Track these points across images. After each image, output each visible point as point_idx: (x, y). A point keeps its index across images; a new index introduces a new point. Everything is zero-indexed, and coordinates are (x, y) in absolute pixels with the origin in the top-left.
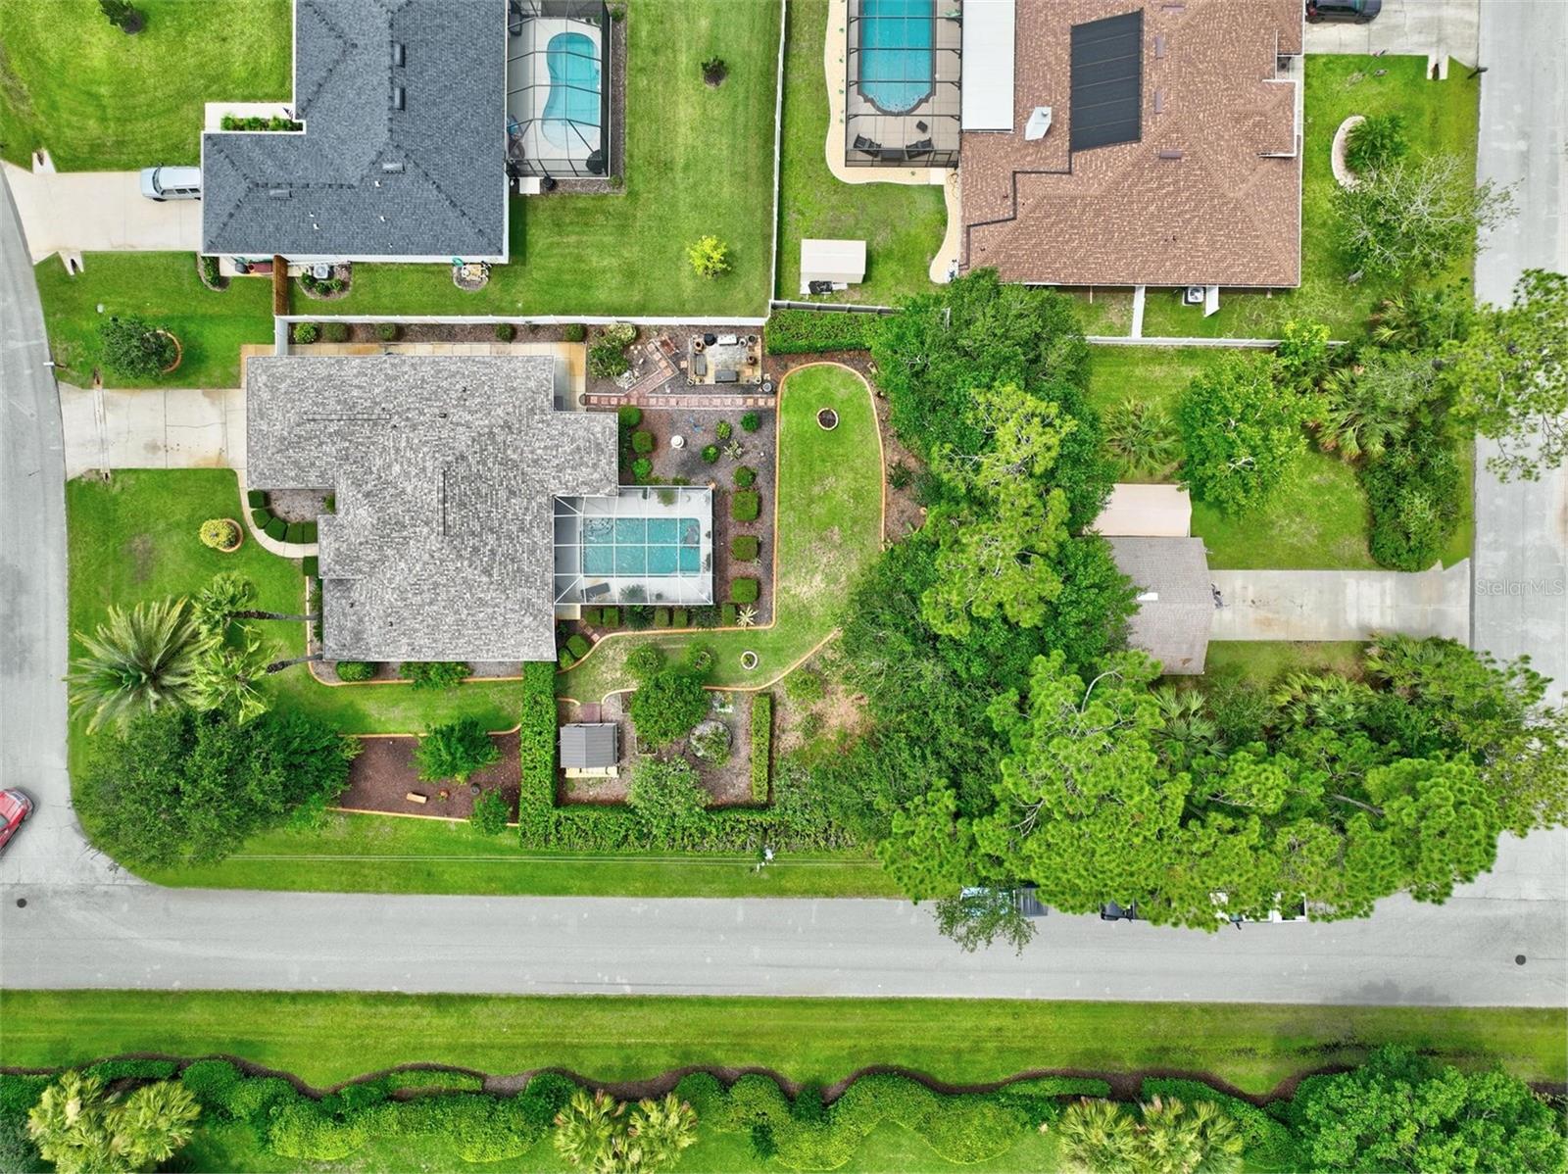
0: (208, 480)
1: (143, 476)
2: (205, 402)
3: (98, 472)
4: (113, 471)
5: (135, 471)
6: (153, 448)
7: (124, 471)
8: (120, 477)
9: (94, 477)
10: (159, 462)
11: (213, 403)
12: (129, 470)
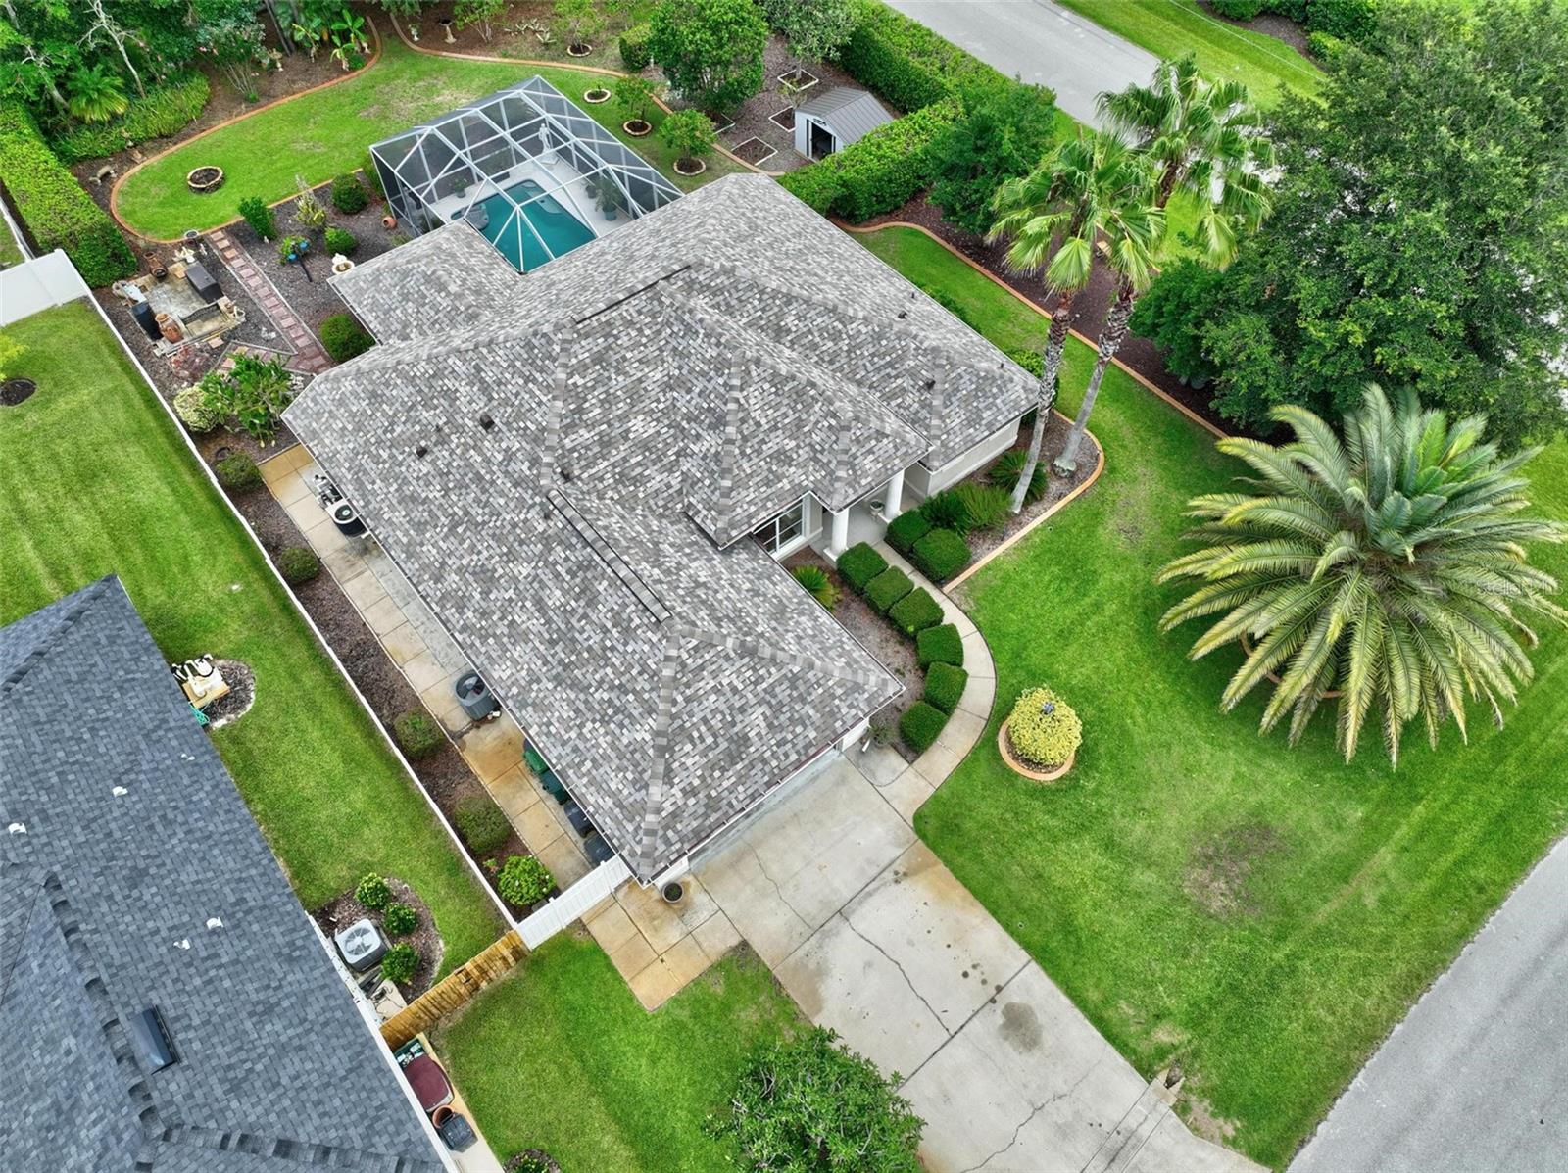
0: (978, 857)
1: (1094, 995)
2: (832, 990)
3: (1182, 1109)
4: (1147, 1072)
5: (1098, 1021)
6: (1019, 1025)
7: (1124, 1048)
8: (1144, 1047)
9: (1201, 1108)
10: (1035, 988)
11: (821, 972)
12: (1111, 1037)
